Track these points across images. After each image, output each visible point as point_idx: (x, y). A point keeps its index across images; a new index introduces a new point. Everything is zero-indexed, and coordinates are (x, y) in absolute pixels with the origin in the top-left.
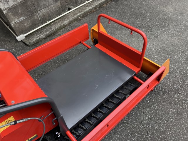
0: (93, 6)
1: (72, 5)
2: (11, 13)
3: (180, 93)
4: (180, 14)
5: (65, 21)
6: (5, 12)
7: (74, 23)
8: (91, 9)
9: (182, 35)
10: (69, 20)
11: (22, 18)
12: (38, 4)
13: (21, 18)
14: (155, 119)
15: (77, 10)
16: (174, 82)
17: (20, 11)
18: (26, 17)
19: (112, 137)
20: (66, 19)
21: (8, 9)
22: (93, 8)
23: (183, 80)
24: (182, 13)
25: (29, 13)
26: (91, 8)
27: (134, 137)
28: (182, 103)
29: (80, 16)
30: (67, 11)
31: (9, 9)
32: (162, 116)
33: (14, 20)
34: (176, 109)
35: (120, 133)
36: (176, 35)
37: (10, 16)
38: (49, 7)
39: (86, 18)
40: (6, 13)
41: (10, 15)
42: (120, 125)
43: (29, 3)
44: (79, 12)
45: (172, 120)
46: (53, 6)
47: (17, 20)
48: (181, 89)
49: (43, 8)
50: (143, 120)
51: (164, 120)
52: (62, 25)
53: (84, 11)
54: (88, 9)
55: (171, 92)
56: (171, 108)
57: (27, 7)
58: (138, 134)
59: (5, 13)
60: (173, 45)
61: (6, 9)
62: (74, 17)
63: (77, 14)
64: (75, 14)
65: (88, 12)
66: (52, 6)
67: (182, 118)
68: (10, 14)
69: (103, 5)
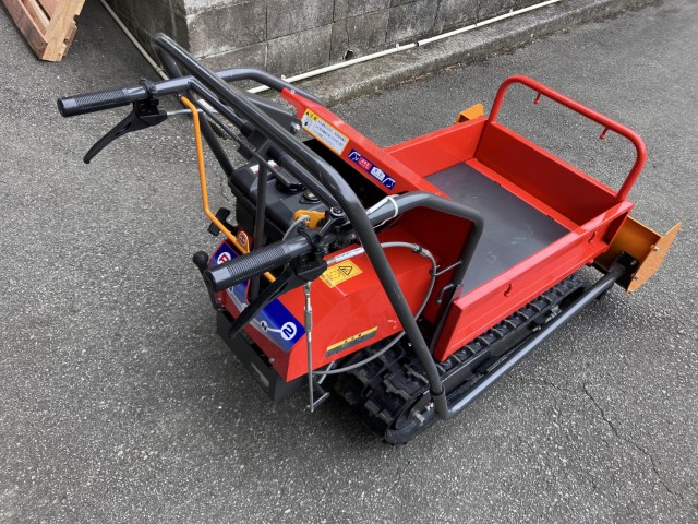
0: (419, 64)
1: (359, 47)
2: (203, 27)
3: (682, 331)
4: (669, 136)
5: (336, 87)
6: (190, 18)
7: (360, 100)
8: (410, 71)
9: (677, 190)
10: (348, 89)
11: (225, 49)
12: (278, 20)
13: (223, 48)
14: (619, 383)
15: (369, 64)
16: (664, 305)
17: (228, 27)
18: (235, 49)
19: (507, 408)
20: (339, 83)
21: (200, 12)
22: (418, 68)
23: (686, 304)
24: (674, 135)
25: (246, 39)
26: (411, 66)
27: (568, 417)
28: (689, 357)
29: (379, 83)
30: (340, 61)
31: (202, 14)
32: (638, 379)
33: (204, 49)
34: (674, 368)
35: (530, 403)
36: (661, 187)
37: (199, 33)
38: (302, 36)
39: (395, 93)
40: (192, 23)
41: (199, 30)
42: (528, 385)
43: (258, 9)
44: (377, 71)
45: (664, 392)
46: (313, 36)
47: (210, 52)
48: (683, 324)
49: (285, 32)
50: (588, 382)
51: (643, 389)
52: (327, 97)
53: (393, 72)
54: (402, 68)
55: (658, 328)
56: (660, 363)
57: (247, 22)
58: (578, 412)
59: (189, 22)
60: (654, 213)
61: (196, 11)
62: (362, 83)
63: (369, 75)
64: (365, 75)
65: (401, 77)
66: (310, 32)
67: (688, 392)
68: (200, 28)
69: (445, 66)
